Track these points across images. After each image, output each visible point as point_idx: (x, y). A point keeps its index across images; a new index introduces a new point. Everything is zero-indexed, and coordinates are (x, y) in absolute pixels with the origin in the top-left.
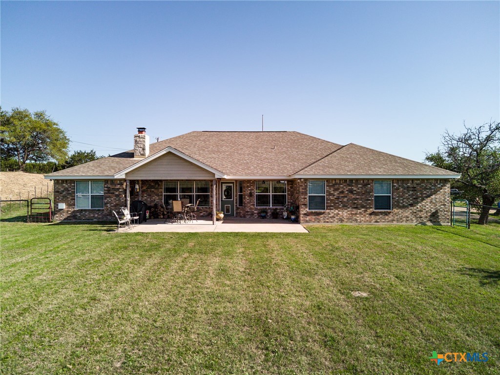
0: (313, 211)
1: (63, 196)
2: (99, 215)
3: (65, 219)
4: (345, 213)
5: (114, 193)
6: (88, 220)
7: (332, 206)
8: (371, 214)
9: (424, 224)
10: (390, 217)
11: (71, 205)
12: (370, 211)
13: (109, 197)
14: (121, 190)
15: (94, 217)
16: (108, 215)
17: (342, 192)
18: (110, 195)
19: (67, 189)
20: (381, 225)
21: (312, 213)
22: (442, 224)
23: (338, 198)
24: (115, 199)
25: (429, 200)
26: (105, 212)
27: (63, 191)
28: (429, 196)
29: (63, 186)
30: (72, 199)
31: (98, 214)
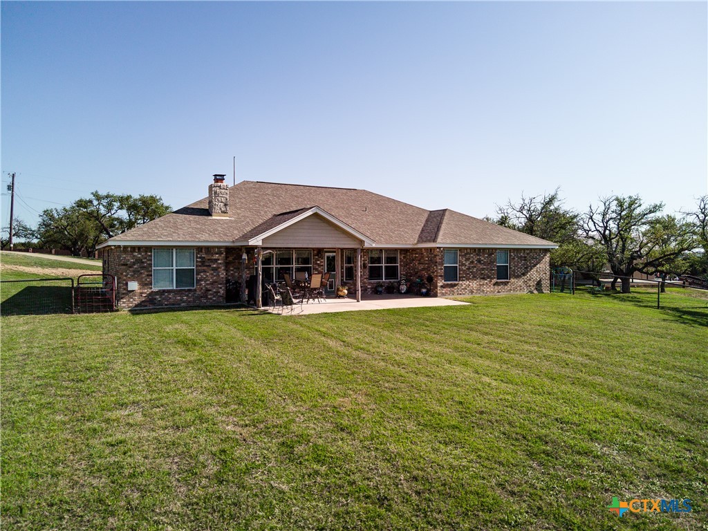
0: (449, 283)
1: (134, 271)
2: (190, 297)
3: (136, 306)
4: (474, 284)
5: (210, 266)
6: (173, 304)
7: (464, 277)
8: (494, 285)
9: (532, 292)
10: (508, 287)
11: (146, 285)
12: (495, 281)
13: (204, 271)
14: (219, 262)
15: (181, 300)
16: (202, 297)
17: (472, 262)
18: (205, 268)
19: (139, 261)
20: (502, 295)
21: (448, 284)
22: (544, 292)
23: (469, 269)
24: (212, 274)
25: (535, 269)
26: (198, 292)
27: (134, 264)
28: (535, 266)
29: (134, 256)
30: (147, 275)
31: (187, 296)
